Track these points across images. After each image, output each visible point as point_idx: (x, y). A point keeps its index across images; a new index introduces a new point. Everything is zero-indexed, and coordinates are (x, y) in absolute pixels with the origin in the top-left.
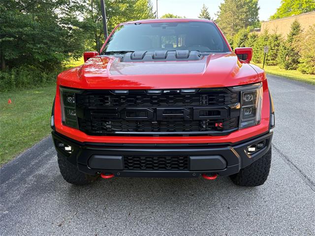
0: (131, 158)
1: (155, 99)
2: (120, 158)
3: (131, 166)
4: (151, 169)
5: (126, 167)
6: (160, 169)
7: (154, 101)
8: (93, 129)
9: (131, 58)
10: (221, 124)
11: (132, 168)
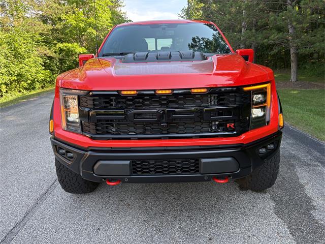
0: (139, 162)
1: (164, 100)
2: (128, 162)
3: (139, 171)
4: (161, 174)
5: (134, 172)
6: (170, 174)
7: (163, 102)
8: (98, 132)
9: (134, 59)
10: (233, 124)
11: (140, 173)
